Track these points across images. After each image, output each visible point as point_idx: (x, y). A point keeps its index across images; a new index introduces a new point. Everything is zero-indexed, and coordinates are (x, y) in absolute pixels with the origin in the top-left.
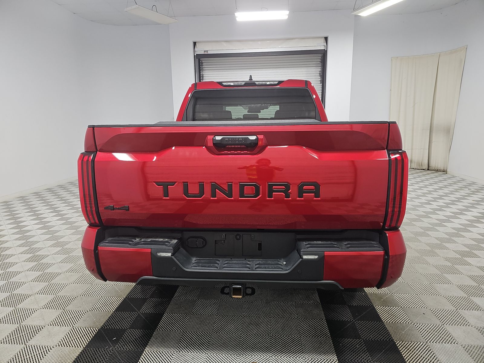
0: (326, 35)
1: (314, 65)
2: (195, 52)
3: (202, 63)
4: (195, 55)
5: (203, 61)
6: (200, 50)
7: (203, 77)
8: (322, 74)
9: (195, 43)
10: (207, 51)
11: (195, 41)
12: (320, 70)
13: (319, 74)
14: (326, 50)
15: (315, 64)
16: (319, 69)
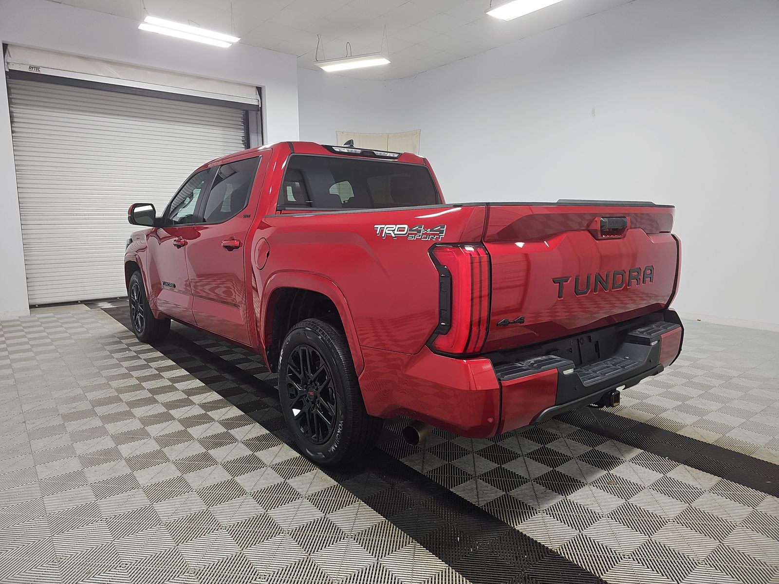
0: (259, 84)
1: (233, 126)
8: (246, 142)
12: (243, 135)
13: (243, 141)
14: (260, 106)
15: (234, 124)
16: (241, 134)
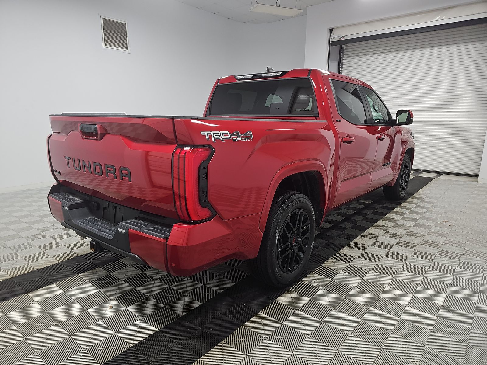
2: (331, 39)
3: (343, 50)
4: (331, 42)
5: (344, 48)
6: (336, 37)
7: (342, 65)
9: (331, 31)
10: (343, 37)
11: (331, 27)
